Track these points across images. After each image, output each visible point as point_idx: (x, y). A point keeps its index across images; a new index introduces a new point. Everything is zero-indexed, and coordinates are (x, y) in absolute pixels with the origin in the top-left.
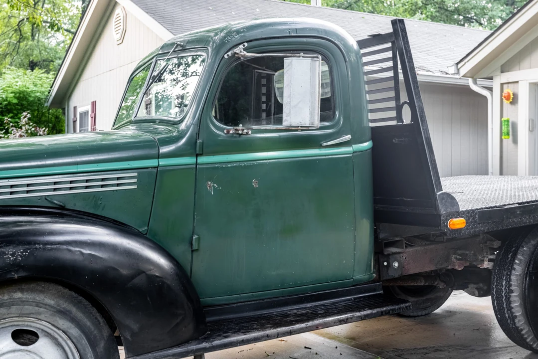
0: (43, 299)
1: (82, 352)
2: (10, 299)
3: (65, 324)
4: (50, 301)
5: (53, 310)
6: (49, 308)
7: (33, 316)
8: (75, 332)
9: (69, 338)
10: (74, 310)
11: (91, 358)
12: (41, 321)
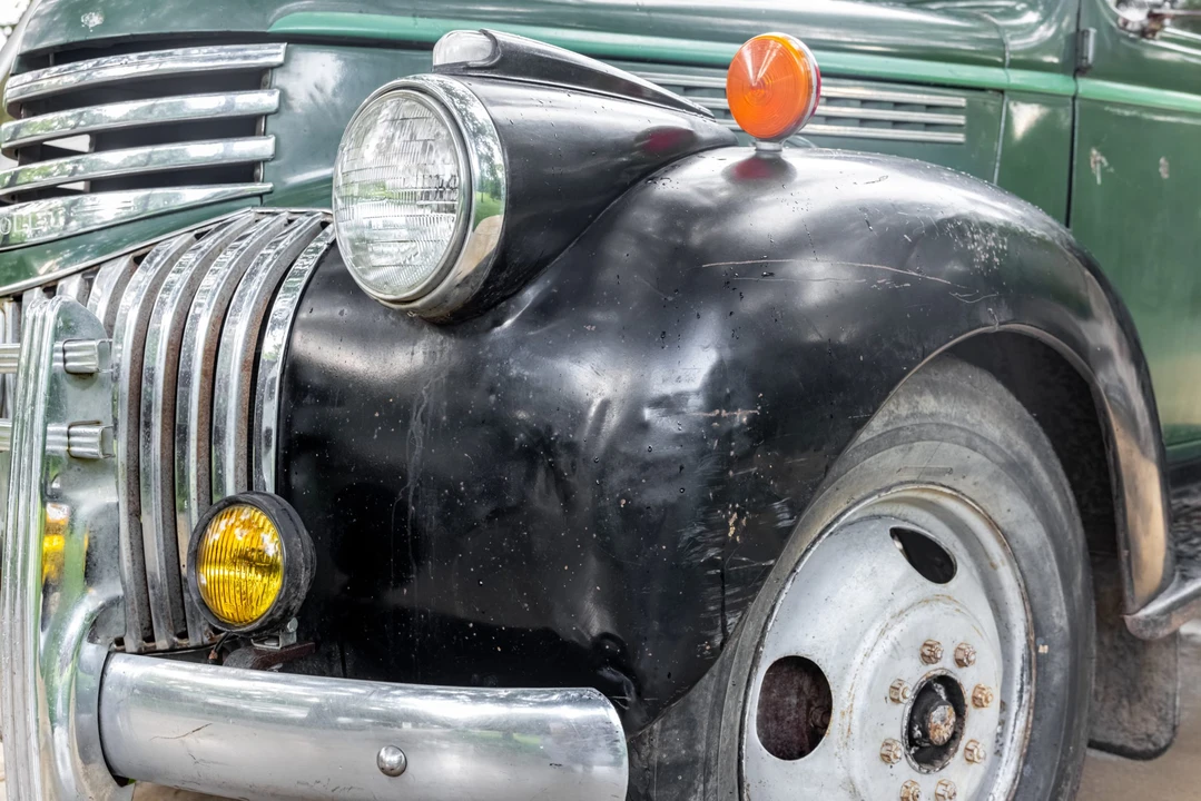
0: (980, 423)
1: (1038, 599)
2: (913, 415)
3: (1012, 508)
4: (994, 429)
5: (999, 458)
6: (992, 454)
7: (947, 480)
8: (1032, 534)
9: (1013, 557)
10: (1036, 463)
11: (1059, 616)
12: (958, 496)
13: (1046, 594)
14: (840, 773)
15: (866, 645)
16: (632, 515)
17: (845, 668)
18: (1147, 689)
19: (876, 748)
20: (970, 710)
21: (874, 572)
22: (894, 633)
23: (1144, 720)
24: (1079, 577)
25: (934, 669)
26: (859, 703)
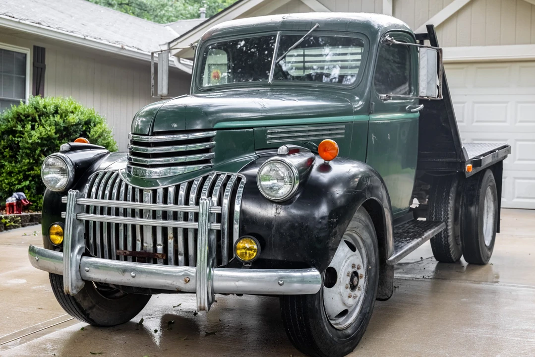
0: (361, 217)
1: (369, 256)
3: (366, 235)
4: (363, 218)
5: (364, 224)
6: (363, 223)
7: (355, 229)
8: (369, 241)
9: (365, 246)
10: (370, 225)
11: (373, 260)
12: (356, 233)
13: (371, 255)
14: (339, 291)
15: (343, 264)
16: (318, 238)
17: (340, 269)
18: (386, 282)
19: (345, 286)
20: (359, 279)
21: (343, 250)
22: (348, 262)
23: (385, 290)
24: (377, 251)
25: (354, 270)
26: (342, 276)
